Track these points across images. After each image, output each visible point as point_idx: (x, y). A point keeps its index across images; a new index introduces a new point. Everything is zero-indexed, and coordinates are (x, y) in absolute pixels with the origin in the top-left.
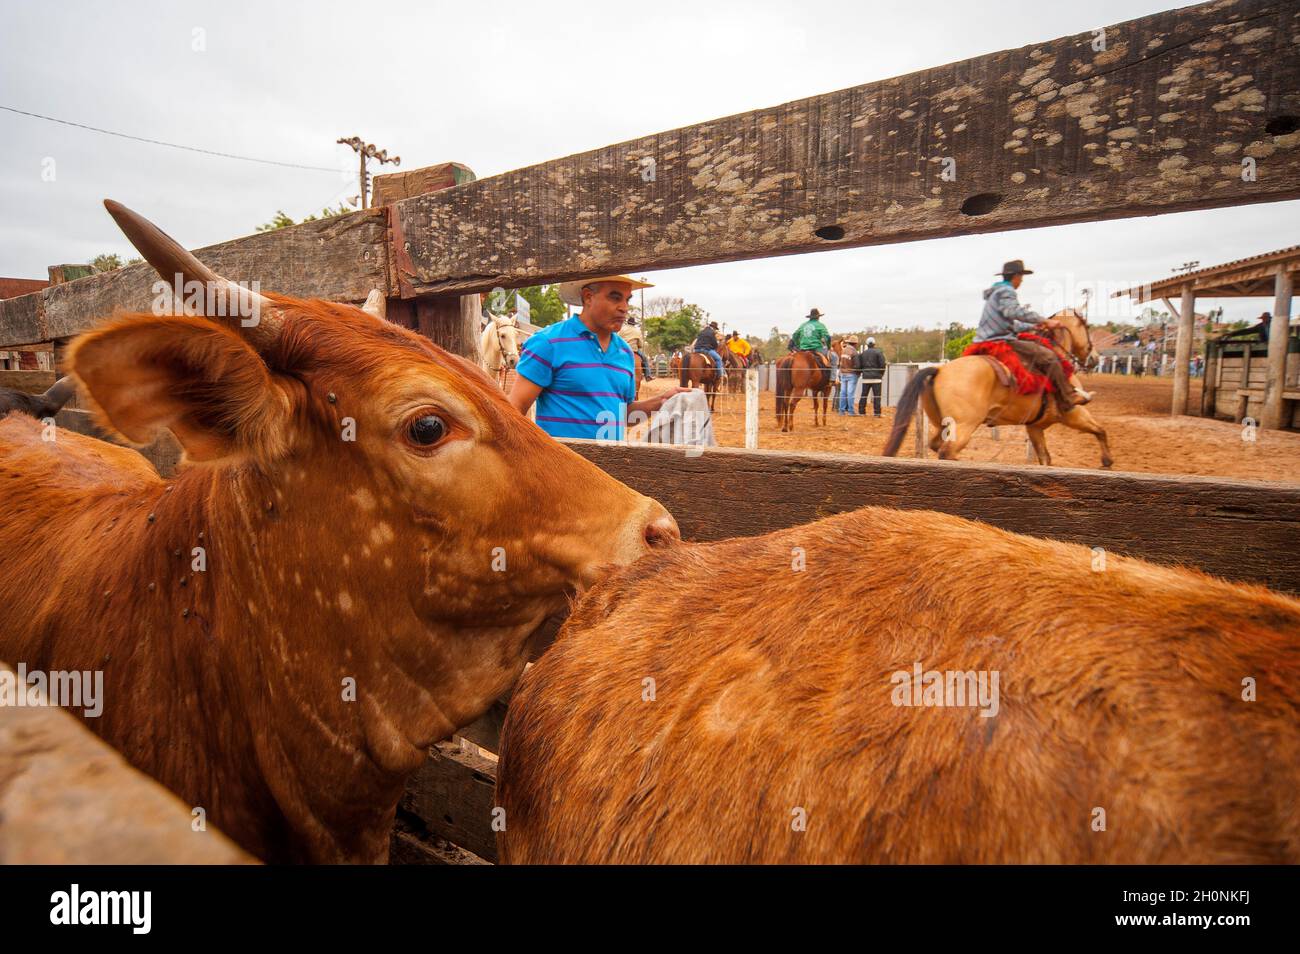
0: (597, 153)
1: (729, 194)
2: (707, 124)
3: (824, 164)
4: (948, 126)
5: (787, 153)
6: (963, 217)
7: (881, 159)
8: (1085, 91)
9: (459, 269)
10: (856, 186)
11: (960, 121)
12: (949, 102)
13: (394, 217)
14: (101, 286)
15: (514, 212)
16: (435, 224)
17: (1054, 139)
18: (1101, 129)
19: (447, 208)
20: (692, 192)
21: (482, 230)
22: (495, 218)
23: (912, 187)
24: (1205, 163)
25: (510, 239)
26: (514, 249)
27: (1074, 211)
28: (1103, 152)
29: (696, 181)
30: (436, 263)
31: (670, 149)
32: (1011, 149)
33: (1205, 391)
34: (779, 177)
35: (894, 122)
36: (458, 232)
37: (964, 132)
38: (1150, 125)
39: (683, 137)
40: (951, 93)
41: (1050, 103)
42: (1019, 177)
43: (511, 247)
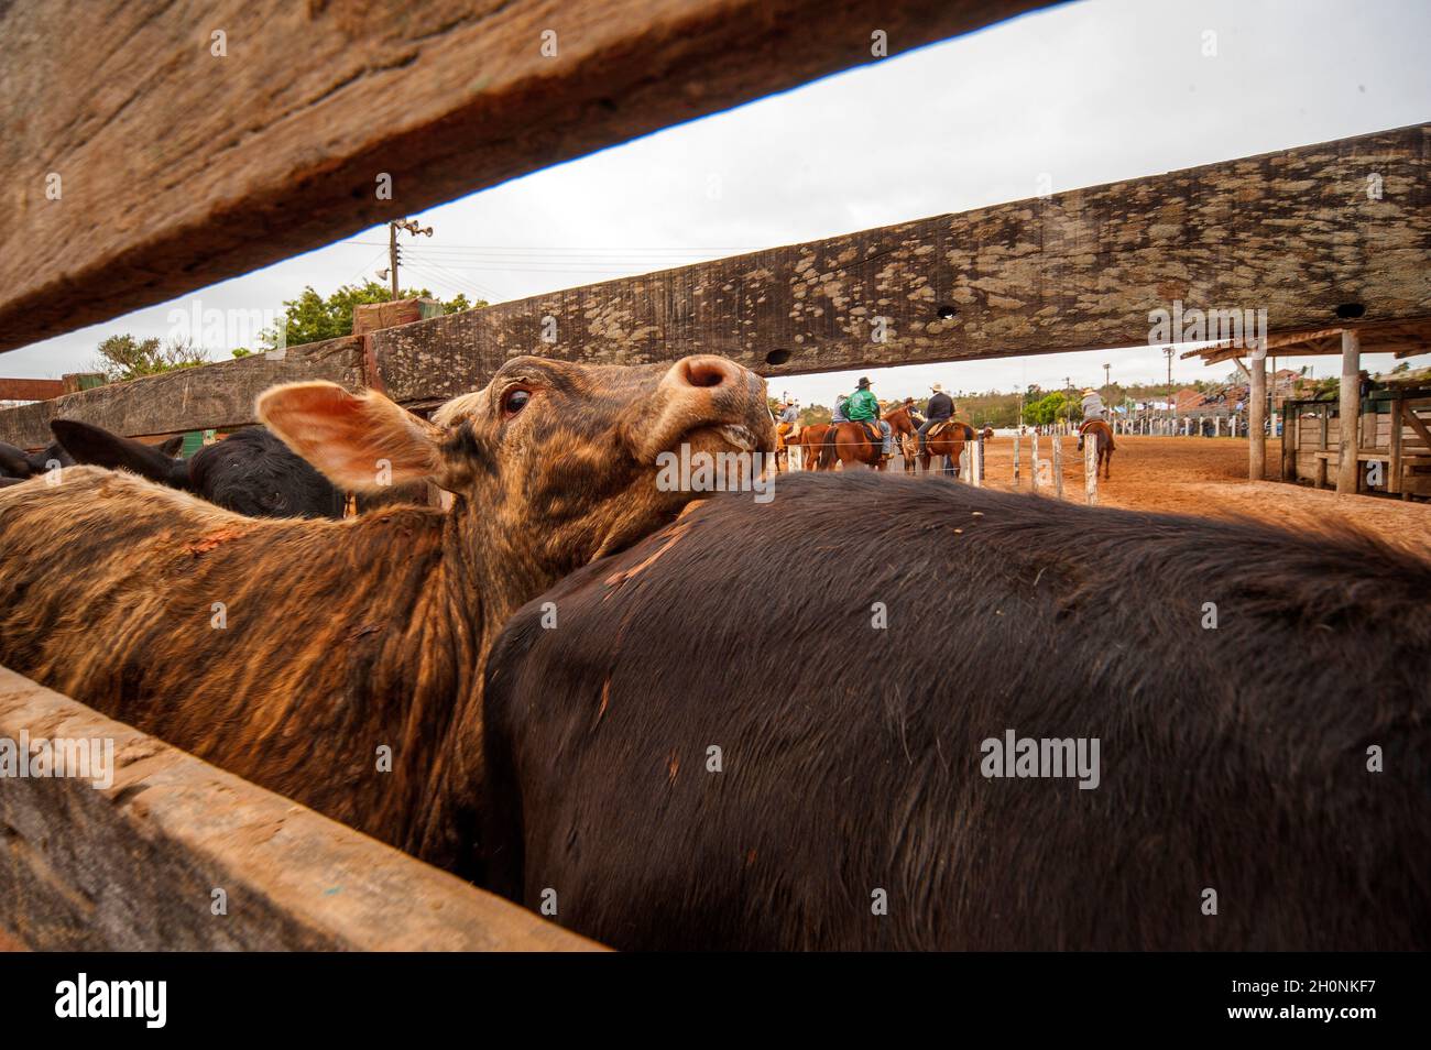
0: (520, 303)
1: (614, 341)
2: (597, 285)
3: (676, 321)
4: (754, 299)
5: (651, 311)
6: (767, 365)
7: (713, 319)
8: (835, 279)
9: (420, 391)
10: (698, 339)
11: (761, 295)
12: (753, 280)
13: (368, 346)
14: (113, 397)
15: (461, 347)
16: (400, 353)
17: (819, 312)
18: (845, 307)
19: (410, 340)
20: (589, 338)
21: (437, 360)
22: (446, 351)
23: (734, 342)
24: (906, 335)
25: (458, 368)
26: (462, 377)
27: (834, 365)
28: (847, 323)
29: (591, 329)
30: (402, 386)
31: (572, 303)
32: (793, 318)
33: (1284, 454)
34: (647, 329)
35: (719, 293)
36: (419, 361)
37: (764, 303)
38: (873, 306)
39: (581, 294)
40: (754, 274)
41: (815, 286)
42: (799, 338)
43: (459, 376)
